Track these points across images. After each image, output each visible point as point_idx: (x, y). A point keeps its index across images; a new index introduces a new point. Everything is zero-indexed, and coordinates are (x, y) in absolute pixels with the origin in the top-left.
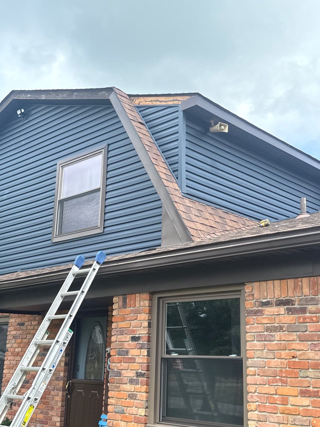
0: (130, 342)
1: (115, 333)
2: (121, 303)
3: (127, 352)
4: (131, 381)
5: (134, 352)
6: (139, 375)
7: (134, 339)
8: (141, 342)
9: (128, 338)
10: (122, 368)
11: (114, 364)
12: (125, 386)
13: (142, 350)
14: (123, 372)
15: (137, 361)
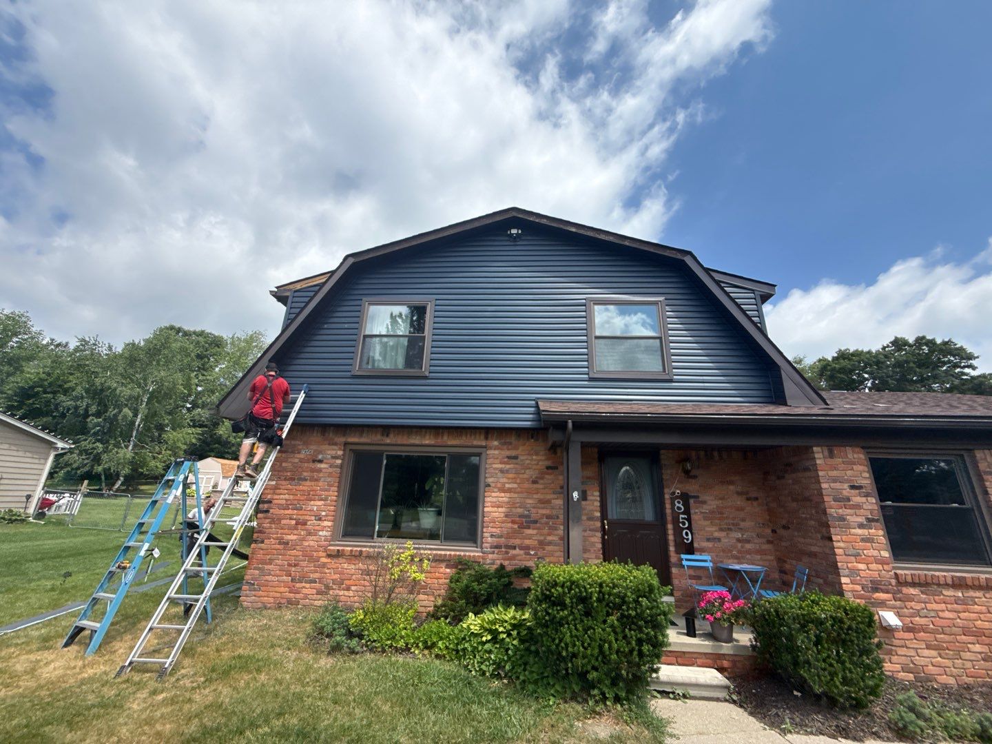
0: (848, 490)
1: (826, 480)
2: (826, 453)
3: (849, 500)
4: (861, 526)
5: (858, 500)
6: (869, 520)
7: (853, 487)
8: (864, 491)
9: (846, 486)
10: (845, 513)
11: (833, 510)
12: (853, 531)
13: (869, 498)
14: (848, 517)
15: (865, 507)
